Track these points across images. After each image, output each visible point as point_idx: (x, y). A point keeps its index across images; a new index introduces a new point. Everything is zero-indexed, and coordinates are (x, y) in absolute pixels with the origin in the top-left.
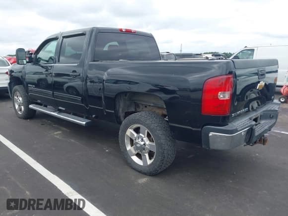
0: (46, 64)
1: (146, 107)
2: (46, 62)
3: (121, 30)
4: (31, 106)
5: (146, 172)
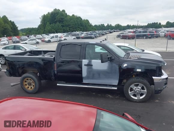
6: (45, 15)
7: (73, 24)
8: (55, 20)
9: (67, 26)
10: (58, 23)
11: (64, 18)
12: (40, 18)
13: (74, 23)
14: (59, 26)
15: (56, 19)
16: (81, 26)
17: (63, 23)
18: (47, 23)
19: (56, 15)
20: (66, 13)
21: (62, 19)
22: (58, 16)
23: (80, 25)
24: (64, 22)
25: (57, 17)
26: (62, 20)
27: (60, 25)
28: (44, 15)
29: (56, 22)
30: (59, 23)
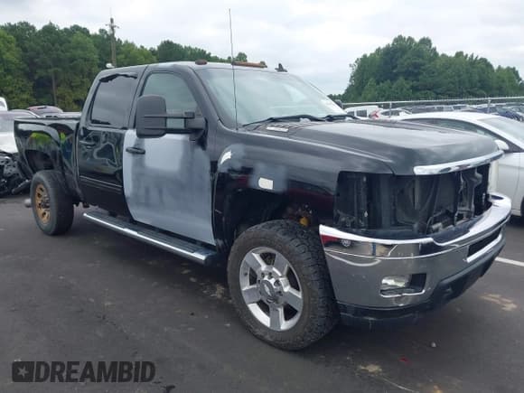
6: (368, 55)
7: (453, 83)
8: (395, 71)
9: (429, 90)
10: (401, 80)
11: (424, 65)
12: (350, 65)
13: (457, 79)
14: (402, 89)
15: (395, 67)
16: (481, 88)
17: (418, 80)
18: (368, 79)
19: (399, 54)
20: (435, 49)
21: (416, 66)
22: (405, 57)
23: (479, 84)
24: (420, 77)
25: (401, 61)
26: (416, 71)
27: (408, 86)
28: (365, 56)
29: (393, 78)
30: (406, 79)
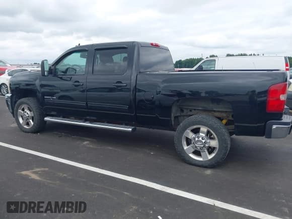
0: (63, 75)
1: (191, 111)
2: (63, 74)
3: (152, 44)
4: (46, 119)
5: (207, 165)
